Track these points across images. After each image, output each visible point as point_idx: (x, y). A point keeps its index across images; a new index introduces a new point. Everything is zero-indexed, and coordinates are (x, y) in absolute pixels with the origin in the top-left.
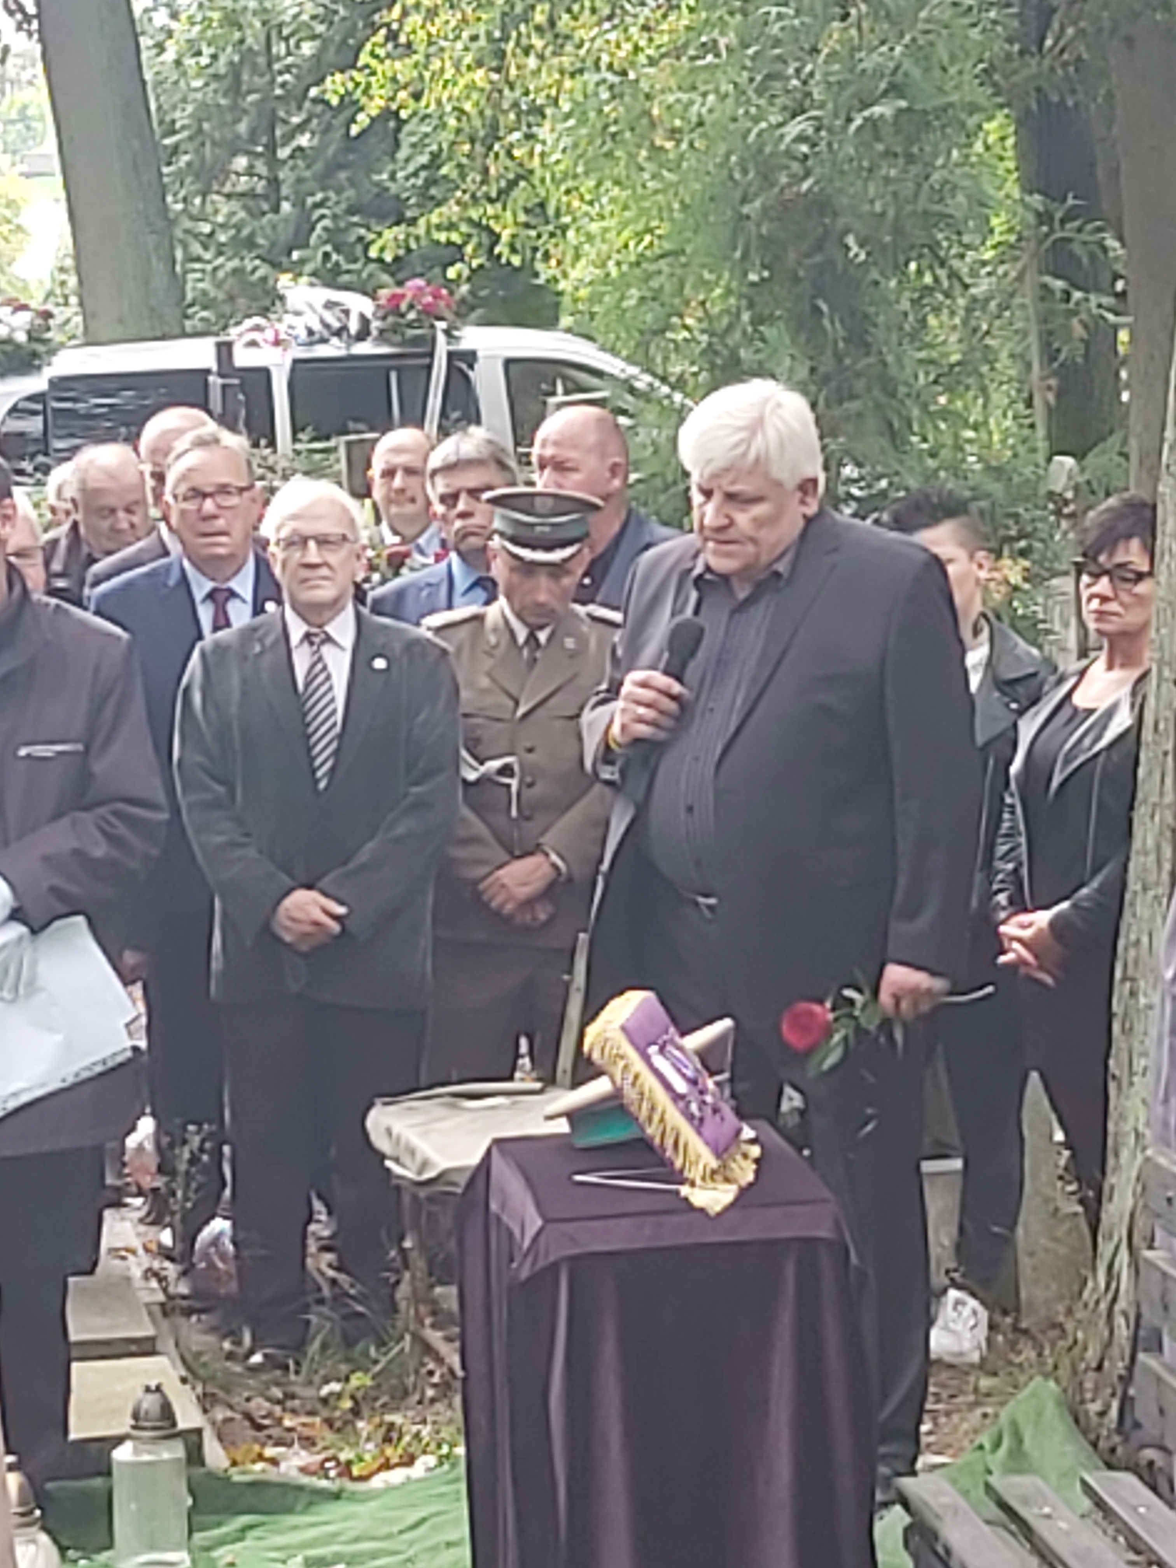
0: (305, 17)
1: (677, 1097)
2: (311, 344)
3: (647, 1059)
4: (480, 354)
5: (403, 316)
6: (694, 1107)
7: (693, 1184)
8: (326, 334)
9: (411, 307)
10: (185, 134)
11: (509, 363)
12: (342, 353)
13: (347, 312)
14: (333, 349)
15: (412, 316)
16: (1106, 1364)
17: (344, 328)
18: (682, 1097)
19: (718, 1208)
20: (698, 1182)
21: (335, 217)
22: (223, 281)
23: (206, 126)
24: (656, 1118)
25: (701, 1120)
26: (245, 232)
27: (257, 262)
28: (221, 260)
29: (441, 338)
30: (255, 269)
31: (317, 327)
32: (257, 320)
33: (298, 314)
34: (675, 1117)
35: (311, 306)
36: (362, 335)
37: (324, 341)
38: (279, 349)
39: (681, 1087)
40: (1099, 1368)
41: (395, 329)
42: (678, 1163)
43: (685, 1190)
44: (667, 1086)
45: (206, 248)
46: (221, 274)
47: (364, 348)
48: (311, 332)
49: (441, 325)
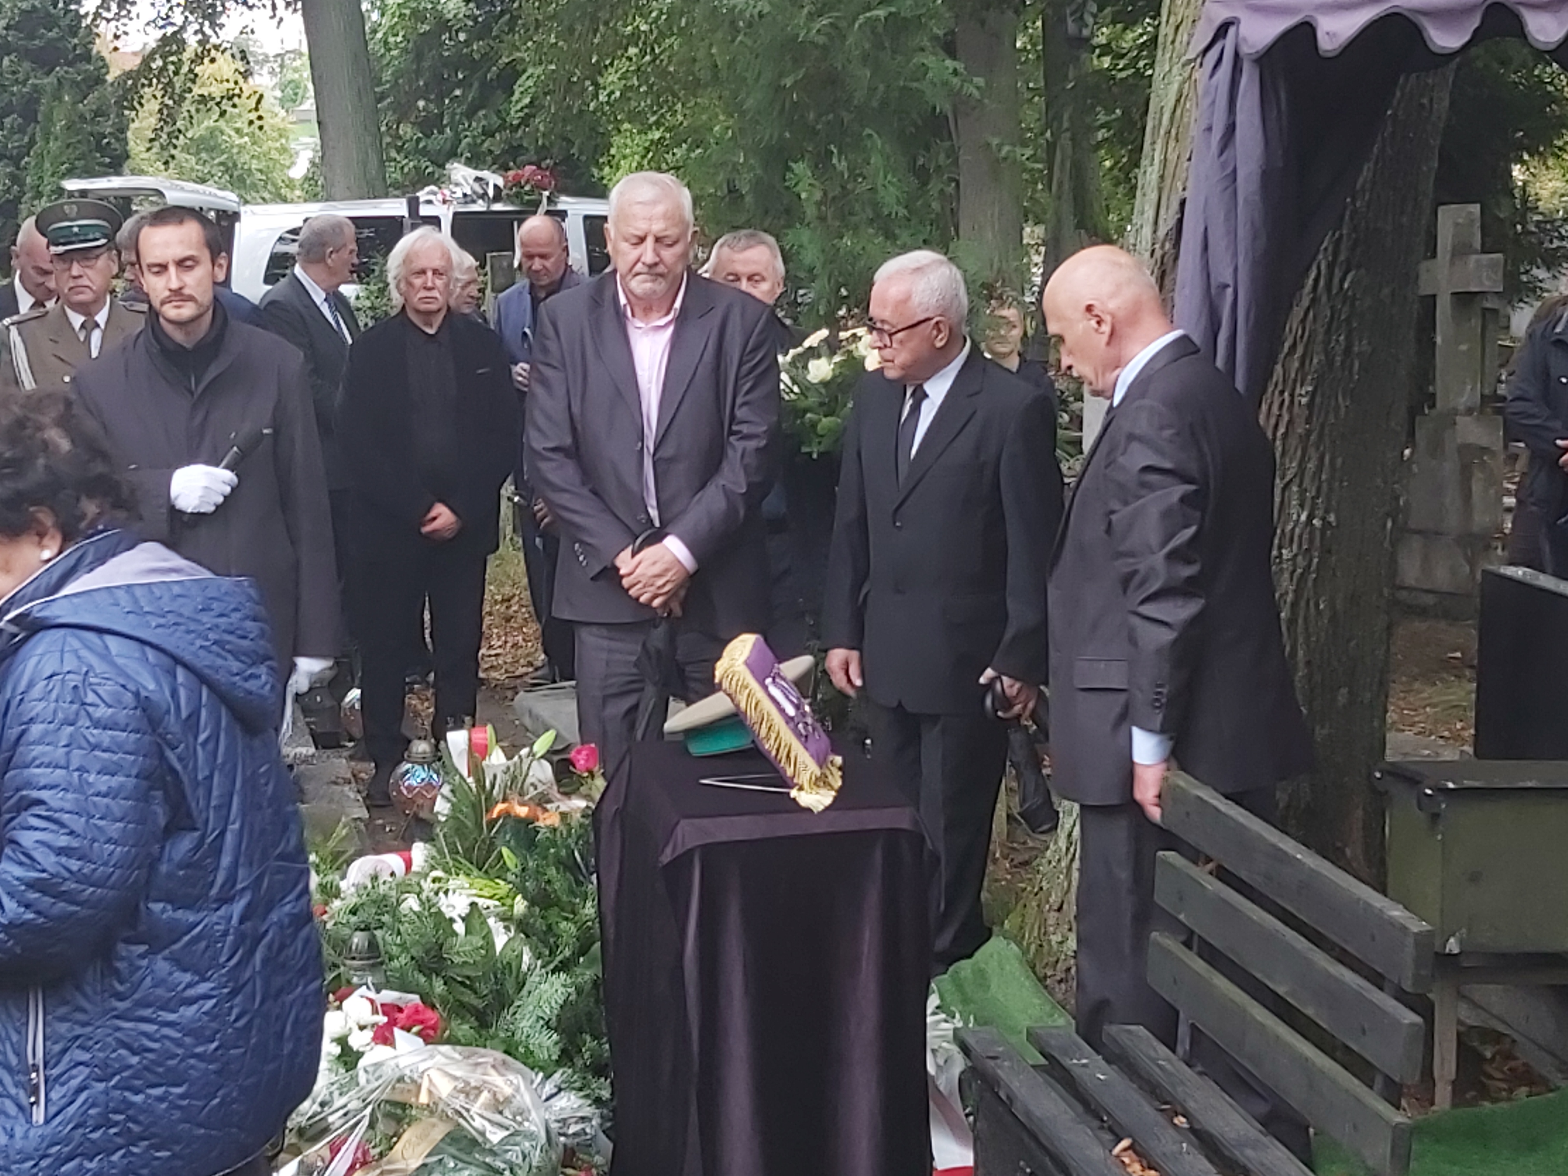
0: (461, 16)
1: (789, 720)
2: (466, 203)
3: (765, 688)
4: (569, 212)
5: (522, 187)
6: (800, 726)
7: (801, 789)
8: (475, 197)
9: (527, 182)
10: (388, 86)
11: (586, 218)
12: (484, 209)
13: (487, 184)
14: (480, 206)
15: (527, 188)
16: (1065, 906)
17: (486, 194)
18: (792, 718)
19: (821, 808)
20: (806, 786)
21: (474, 137)
22: (408, 174)
23: (401, 81)
24: (773, 736)
25: (806, 737)
26: (421, 145)
27: (428, 163)
28: (406, 161)
29: (545, 200)
30: (427, 167)
31: (469, 192)
32: (433, 188)
33: (457, 185)
34: (787, 736)
35: (466, 181)
36: (497, 198)
37: (474, 202)
38: (446, 206)
39: (791, 711)
40: (1060, 909)
41: (517, 195)
42: (790, 772)
43: (794, 793)
44: (782, 711)
45: (398, 153)
46: (406, 170)
47: (498, 207)
48: (465, 195)
49: (546, 193)
